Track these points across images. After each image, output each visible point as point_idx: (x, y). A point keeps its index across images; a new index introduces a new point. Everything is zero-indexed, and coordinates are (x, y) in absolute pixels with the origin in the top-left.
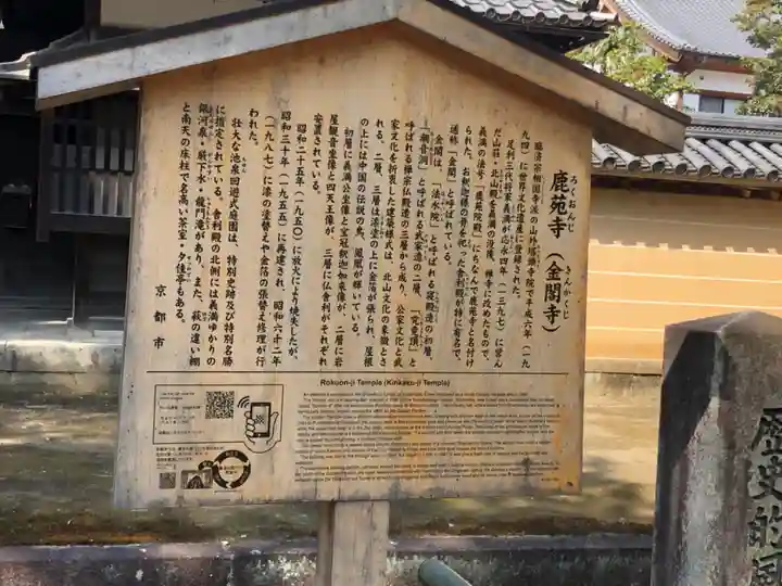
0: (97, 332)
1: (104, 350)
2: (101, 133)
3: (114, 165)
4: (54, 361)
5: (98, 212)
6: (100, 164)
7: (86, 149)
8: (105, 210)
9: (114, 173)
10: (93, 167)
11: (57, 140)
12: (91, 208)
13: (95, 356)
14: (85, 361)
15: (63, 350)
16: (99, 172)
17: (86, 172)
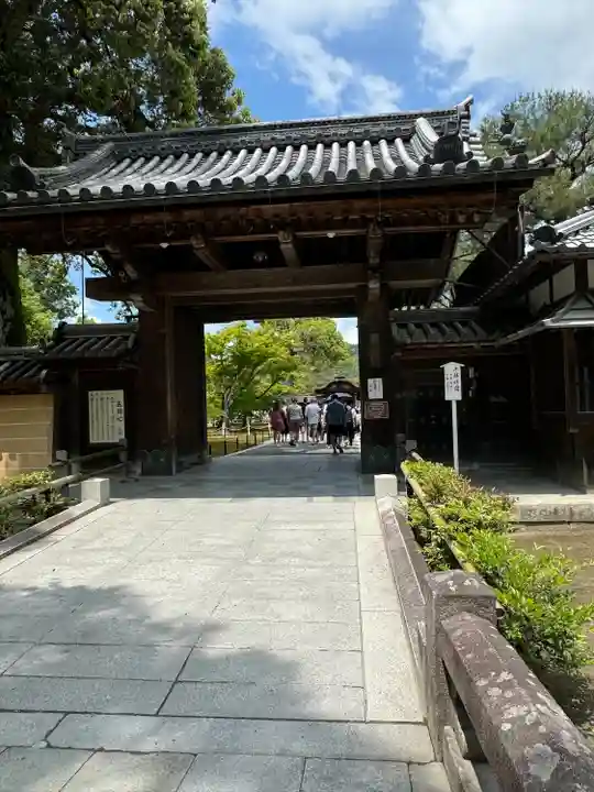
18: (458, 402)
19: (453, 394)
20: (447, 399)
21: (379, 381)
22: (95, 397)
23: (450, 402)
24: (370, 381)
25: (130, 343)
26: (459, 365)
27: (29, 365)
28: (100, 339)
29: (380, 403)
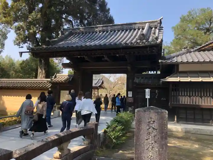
0: (181, 125)
1: (184, 128)
2: (180, 89)
3: (183, 95)
4: (174, 130)
5: (180, 103)
6: (180, 95)
7: (178, 92)
8: (182, 102)
9: (183, 96)
10: (179, 95)
11: (173, 91)
12: (179, 102)
13: (182, 129)
14: (180, 130)
15: (176, 128)
16: (181, 96)
17: (178, 96)
18: (149, 99)
19: (148, 97)
20: (146, 97)
21: (131, 92)
22: (62, 92)
23: (147, 99)
24: (129, 92)
25: (71, 79)
26: (149, 90)
27: (40, 83)
28: (62, 78)
29: (131, 98)
